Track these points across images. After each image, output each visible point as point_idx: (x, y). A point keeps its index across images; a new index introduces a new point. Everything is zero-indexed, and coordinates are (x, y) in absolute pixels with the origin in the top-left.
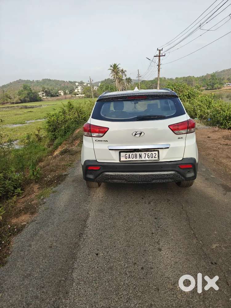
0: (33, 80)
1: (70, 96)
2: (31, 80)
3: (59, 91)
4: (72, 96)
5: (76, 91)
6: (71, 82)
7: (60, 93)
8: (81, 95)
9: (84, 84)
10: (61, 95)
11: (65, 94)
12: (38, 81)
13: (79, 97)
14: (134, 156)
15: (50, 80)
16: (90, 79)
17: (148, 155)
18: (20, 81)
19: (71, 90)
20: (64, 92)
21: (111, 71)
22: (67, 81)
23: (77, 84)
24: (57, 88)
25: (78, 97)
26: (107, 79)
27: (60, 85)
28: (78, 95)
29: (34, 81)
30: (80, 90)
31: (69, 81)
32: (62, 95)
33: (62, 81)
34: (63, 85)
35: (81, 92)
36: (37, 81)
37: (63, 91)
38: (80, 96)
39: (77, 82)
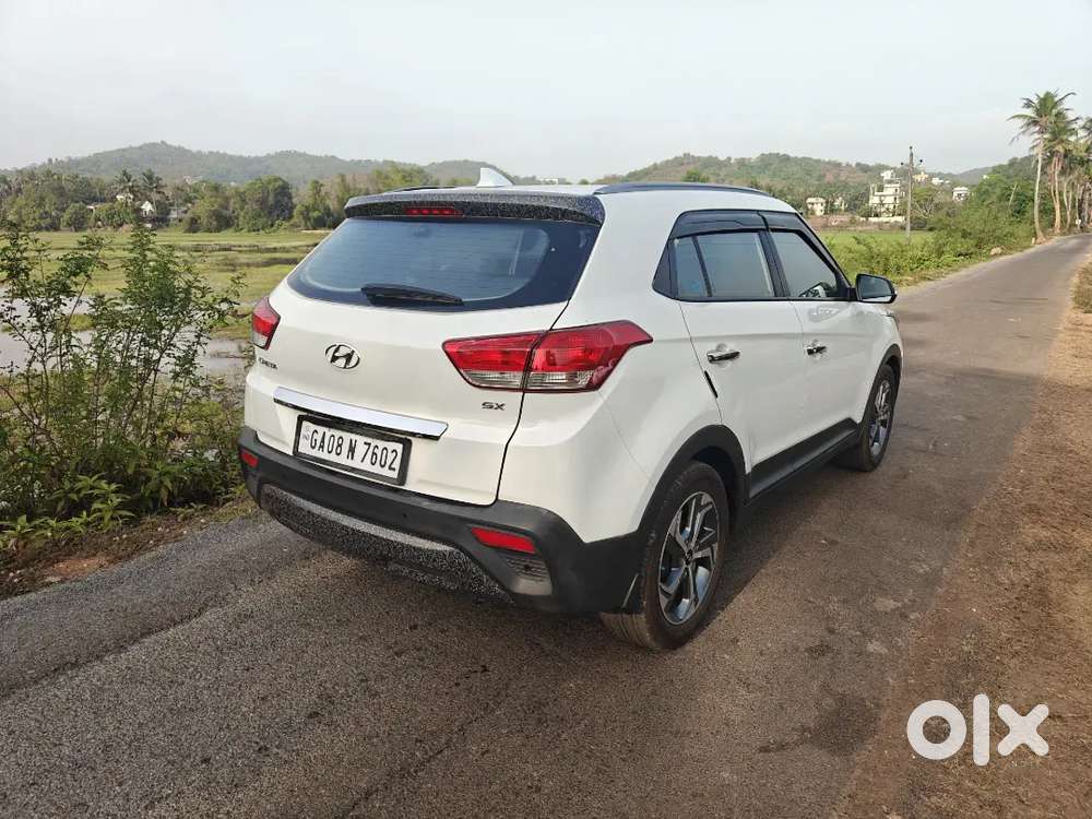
0: (729, 159)
1: (846, 218)
2: (722, 158)
3: (810, 200)
4: (853, 222)
5: (874, 200)
6: (864, 168)
7: (810, 206)
8: (893, 219)
9: (918, 178)
10: (813, 213)
11: (830, 209)
12: (743, 159)
13: (880, 225)
14: (336, 444)
15: (786, 158)
16: (912, 155)
17: (374, 454)
18: (686, 161)
19: (857, 199)
20: (827, 202)
21: (1021, 122)
22: (847, 165)
23: (887, 175)
24: (802, 190)
25: (875, 223)
26: (1019, 157)
27: (821, 177)
28: (877, 215)
29: (732, 161)
30: (889, 200)
31: (858, 164)
32: (819, 213)
33: (829, 163)
34: (829, 178)
35: (891, 207)
36: (742, 163)
37: (821, 200)
38: (886, 220)
39: (886, 168)
